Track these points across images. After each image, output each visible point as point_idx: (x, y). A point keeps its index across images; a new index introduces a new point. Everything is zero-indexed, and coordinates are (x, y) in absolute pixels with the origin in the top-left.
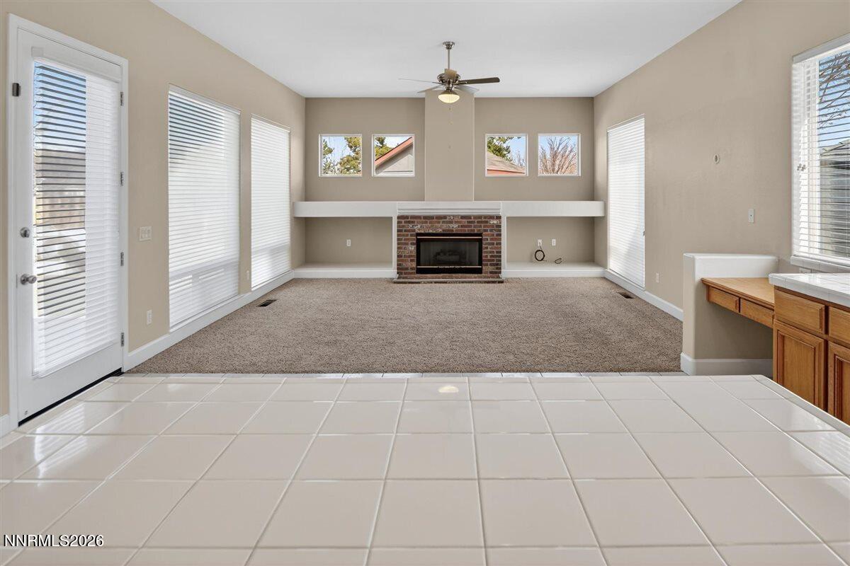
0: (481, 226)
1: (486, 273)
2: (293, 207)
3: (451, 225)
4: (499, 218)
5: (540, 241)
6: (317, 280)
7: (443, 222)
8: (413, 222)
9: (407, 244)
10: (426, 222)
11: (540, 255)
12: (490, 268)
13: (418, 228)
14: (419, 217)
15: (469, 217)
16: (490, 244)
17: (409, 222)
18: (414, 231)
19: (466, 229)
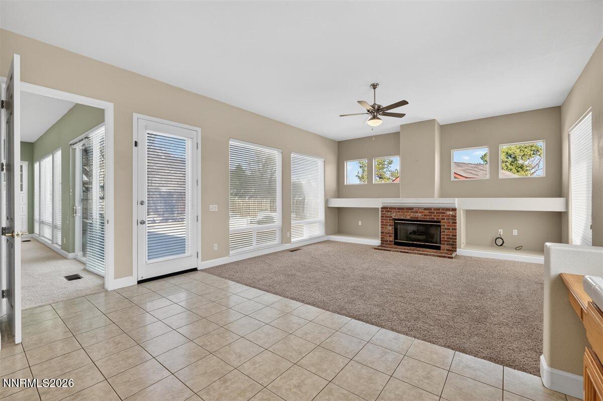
0: (439, 216)
1: (444, 250)
2: (326, 202)
3: (417, 214)
4: (454, 210)
5: (501, 230)
6: (334, 241)
7: (411, 212)
8: (391, 211)
9: (386, 225)
10: (399, 212)
11: (499, 242)
12: (447, 247)
13: (394, 215)
14: (395, 208)
15: (430, 209)
16: (446, 229)
17: (388, 211)
18: (391, 217)
19: (428, 217)
